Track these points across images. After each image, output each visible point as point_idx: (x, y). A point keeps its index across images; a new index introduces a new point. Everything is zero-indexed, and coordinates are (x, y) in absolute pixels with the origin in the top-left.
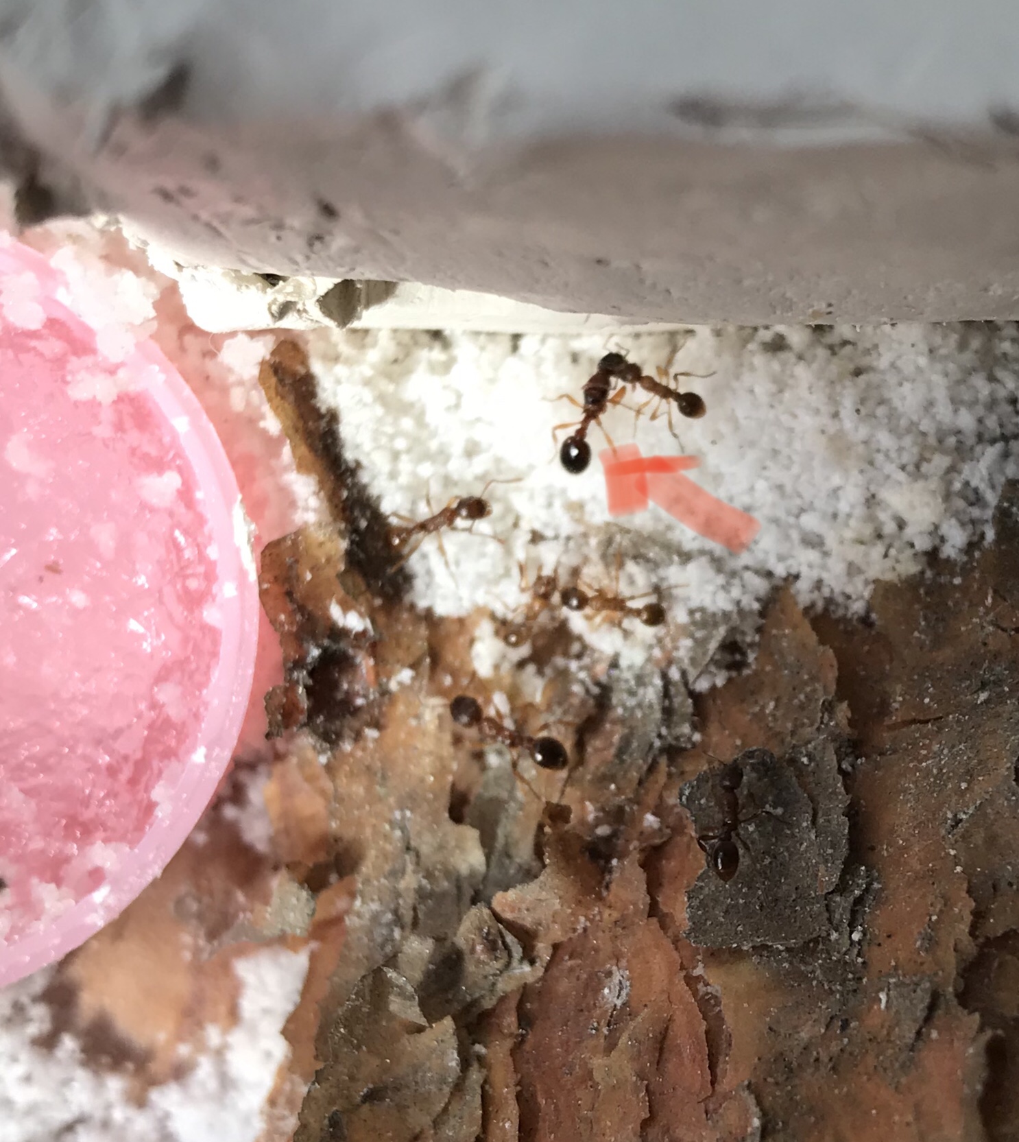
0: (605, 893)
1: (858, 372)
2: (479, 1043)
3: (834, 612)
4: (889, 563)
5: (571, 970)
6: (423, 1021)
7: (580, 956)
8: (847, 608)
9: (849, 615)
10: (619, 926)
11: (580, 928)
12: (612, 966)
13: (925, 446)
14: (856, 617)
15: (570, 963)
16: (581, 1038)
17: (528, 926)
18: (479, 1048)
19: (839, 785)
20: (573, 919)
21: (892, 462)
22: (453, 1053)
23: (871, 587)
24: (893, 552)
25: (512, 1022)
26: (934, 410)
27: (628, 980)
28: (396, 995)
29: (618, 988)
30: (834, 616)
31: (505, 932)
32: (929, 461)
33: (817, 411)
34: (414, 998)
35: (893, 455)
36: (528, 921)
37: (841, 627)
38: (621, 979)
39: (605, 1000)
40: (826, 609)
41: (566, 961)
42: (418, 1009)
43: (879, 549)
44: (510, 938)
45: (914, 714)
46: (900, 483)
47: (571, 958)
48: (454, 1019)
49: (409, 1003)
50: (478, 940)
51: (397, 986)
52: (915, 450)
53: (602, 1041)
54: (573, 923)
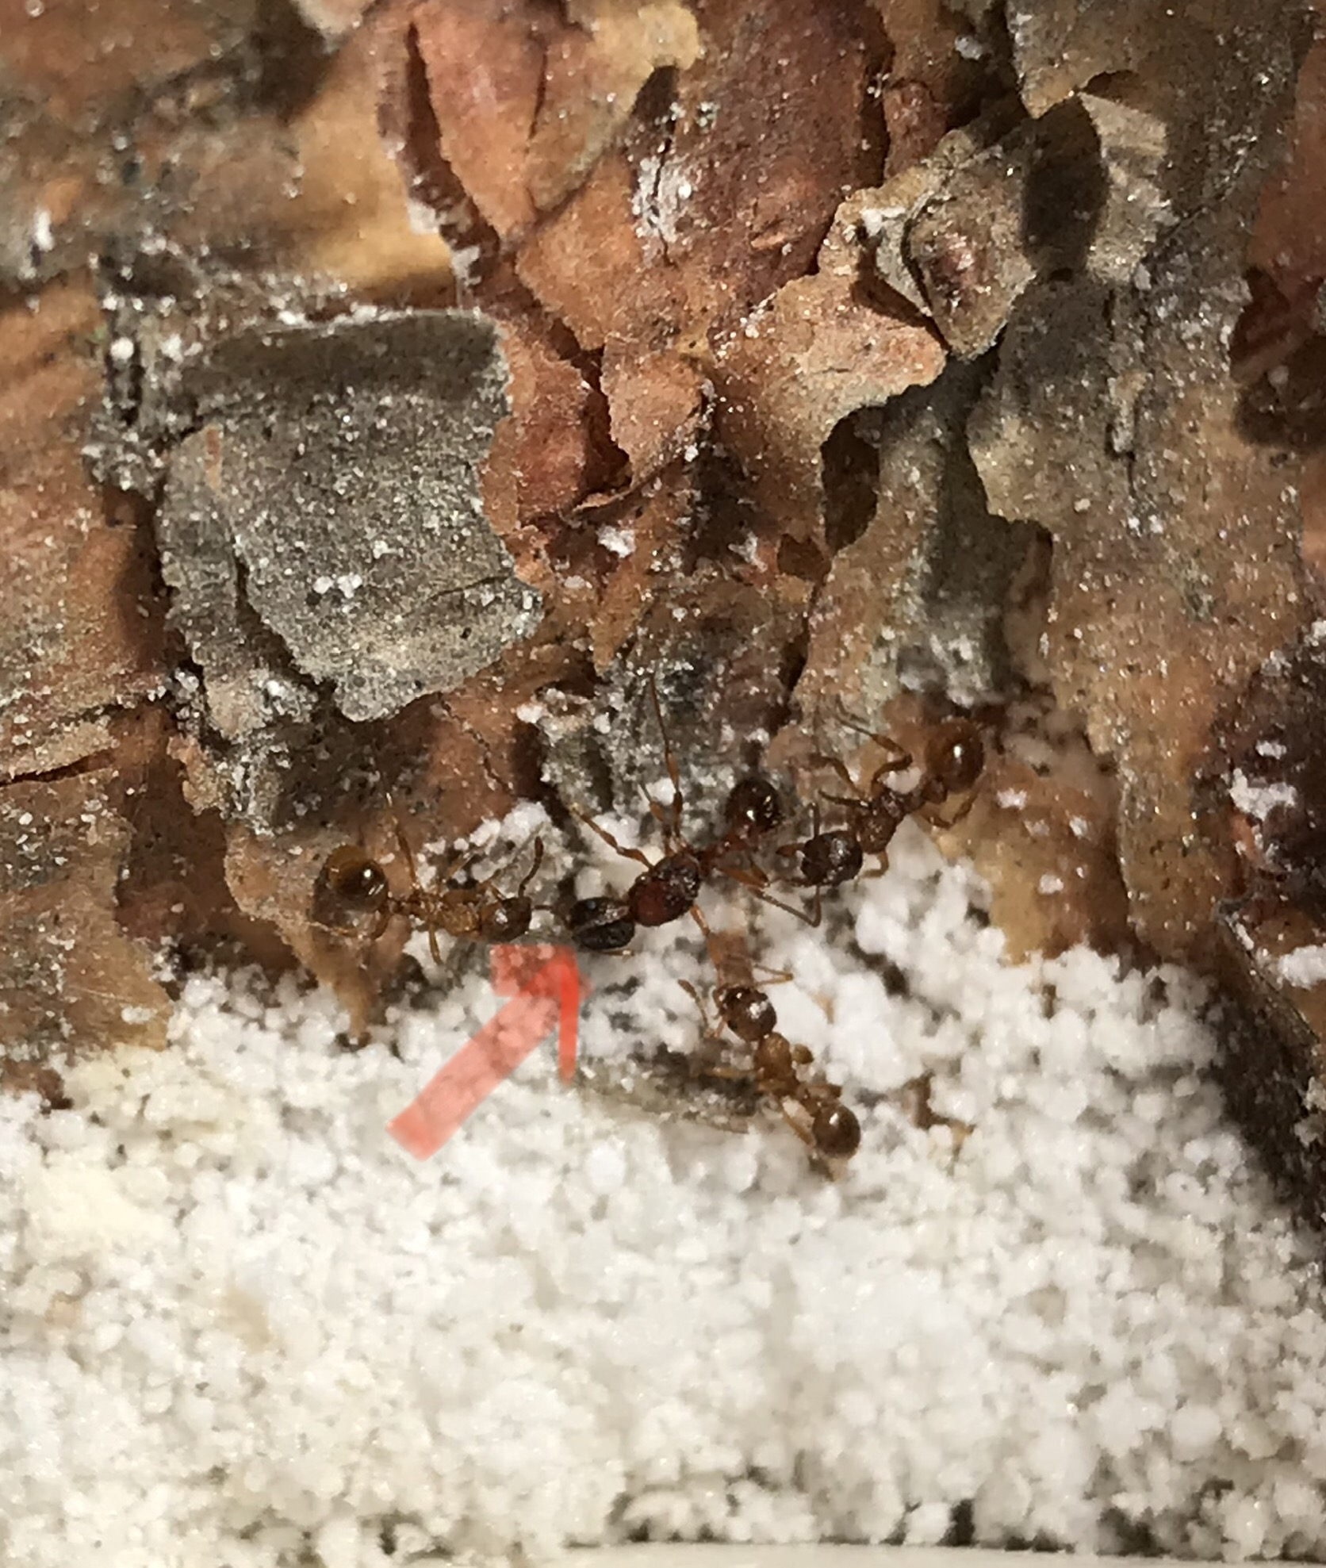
0: (708, 387)
1: (218, 1475)
2: (972, 60)
3: (256, 976)
4: (138, 1085)
5: (774, 226)
6: (1092, 104)
7: (757, 255)
8: (229, 985)
9: (223, 971)
10: (668, 324)
11: (760, 313)
12: (678, 242)
13: (70, 1327)
14: (208, 970)
15: (779, 238)
16: (734, 92)
17: (869, 312)
18: (968, 48)
19: (197, 645)
20: (771, 330)
21: (137, 1295)
22: (1026, 38)
23: (173, 1034)
24: (130, 1109)
25: (899, 109)
26: (53, 1401)
27: (636, 218)
28: (1152, 158)
29: (660, 198)
30: (256, 967)
31: (917, 300)
32: (60, 1296)
33: (297, 1396)
34: (1109, 152)
35: (136, 1310)
36: (870, 324)
37: (238, 948)
38: (654, 219)
39: (687, 171)
40: (274, 981)
41: (786, 242)
42: (1102, 131)
43: (157, 1114)
44: (905, 285)
45: (50, 791)
46: (119, 1250)
47: (778, 248)
48: (1024, 112)
49: (1123, 142)
50: (968, 282)
51: (1150, 177)
52: (88, 1318)
53: (683, 91)
54: (772, 322)
